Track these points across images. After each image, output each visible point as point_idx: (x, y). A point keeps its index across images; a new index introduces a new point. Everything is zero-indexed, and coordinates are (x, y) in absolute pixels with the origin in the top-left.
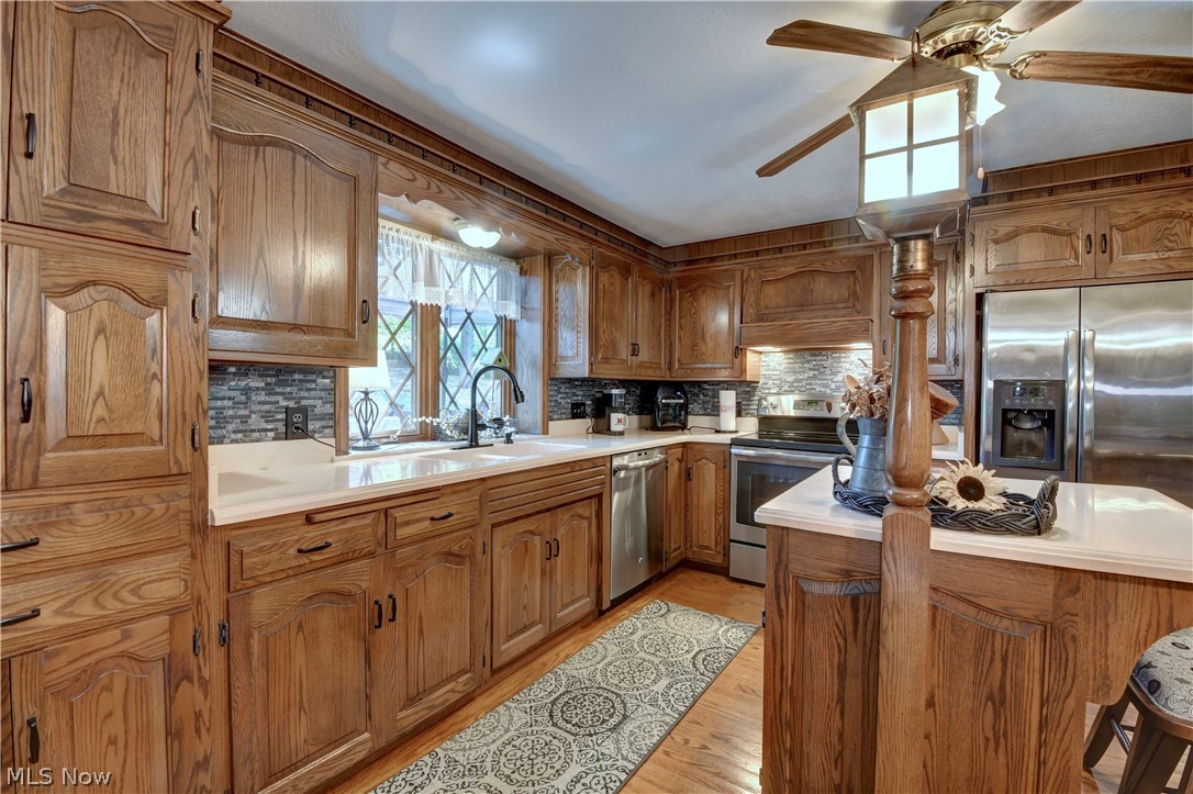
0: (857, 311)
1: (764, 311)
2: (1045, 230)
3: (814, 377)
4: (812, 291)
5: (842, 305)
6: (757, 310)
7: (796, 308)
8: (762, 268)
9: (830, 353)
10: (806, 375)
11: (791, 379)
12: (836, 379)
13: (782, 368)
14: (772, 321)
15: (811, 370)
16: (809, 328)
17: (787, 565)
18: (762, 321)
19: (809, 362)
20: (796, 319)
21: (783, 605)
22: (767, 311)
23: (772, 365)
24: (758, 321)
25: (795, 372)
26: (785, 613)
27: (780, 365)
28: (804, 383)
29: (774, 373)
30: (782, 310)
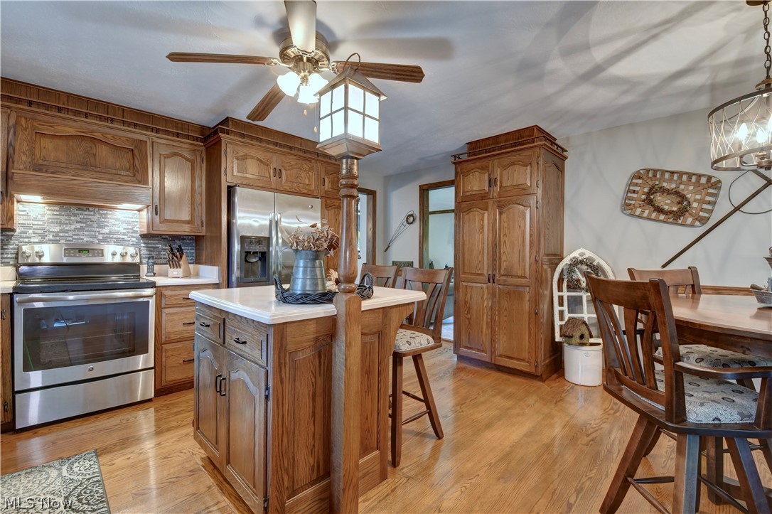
0: (138, 181)
1: (40, 162)
2: (259, 160)
3: (82, 229)
4: (95, 155)
5: (124, 173)
6: (33, 159)
7: (78, 166)
8: (35, 120)
9: (97, 209)
10: (73, 227)
11: (57, 229)
12: (104, 231)
13: (46, 218)
14: (52, 173)
15: (77, 222)
16: (96, 187)
17: (286, 348)
18: (40, 170)
19: (75, 215)
20: (81, 176)
21: (283, 375)
22: (45, 163)
23: (32, 215)
24: (35, 170)
25: (60, 224)
26: (284, 380)
27: (43, 215)
28: (70, 233)
29: (36, 223)
30: (63, 165)
